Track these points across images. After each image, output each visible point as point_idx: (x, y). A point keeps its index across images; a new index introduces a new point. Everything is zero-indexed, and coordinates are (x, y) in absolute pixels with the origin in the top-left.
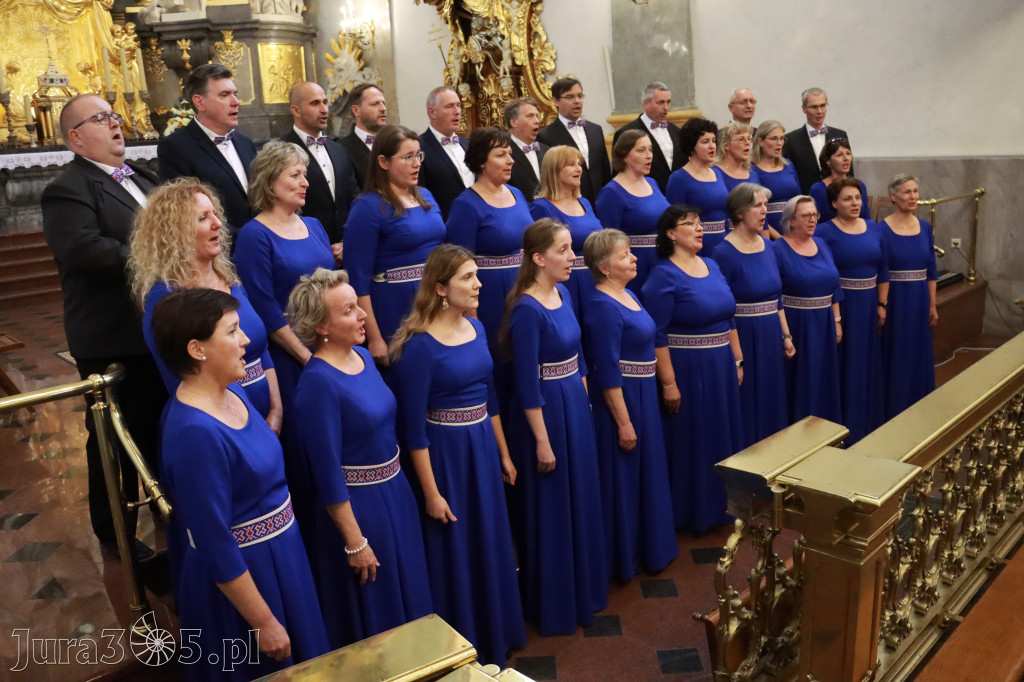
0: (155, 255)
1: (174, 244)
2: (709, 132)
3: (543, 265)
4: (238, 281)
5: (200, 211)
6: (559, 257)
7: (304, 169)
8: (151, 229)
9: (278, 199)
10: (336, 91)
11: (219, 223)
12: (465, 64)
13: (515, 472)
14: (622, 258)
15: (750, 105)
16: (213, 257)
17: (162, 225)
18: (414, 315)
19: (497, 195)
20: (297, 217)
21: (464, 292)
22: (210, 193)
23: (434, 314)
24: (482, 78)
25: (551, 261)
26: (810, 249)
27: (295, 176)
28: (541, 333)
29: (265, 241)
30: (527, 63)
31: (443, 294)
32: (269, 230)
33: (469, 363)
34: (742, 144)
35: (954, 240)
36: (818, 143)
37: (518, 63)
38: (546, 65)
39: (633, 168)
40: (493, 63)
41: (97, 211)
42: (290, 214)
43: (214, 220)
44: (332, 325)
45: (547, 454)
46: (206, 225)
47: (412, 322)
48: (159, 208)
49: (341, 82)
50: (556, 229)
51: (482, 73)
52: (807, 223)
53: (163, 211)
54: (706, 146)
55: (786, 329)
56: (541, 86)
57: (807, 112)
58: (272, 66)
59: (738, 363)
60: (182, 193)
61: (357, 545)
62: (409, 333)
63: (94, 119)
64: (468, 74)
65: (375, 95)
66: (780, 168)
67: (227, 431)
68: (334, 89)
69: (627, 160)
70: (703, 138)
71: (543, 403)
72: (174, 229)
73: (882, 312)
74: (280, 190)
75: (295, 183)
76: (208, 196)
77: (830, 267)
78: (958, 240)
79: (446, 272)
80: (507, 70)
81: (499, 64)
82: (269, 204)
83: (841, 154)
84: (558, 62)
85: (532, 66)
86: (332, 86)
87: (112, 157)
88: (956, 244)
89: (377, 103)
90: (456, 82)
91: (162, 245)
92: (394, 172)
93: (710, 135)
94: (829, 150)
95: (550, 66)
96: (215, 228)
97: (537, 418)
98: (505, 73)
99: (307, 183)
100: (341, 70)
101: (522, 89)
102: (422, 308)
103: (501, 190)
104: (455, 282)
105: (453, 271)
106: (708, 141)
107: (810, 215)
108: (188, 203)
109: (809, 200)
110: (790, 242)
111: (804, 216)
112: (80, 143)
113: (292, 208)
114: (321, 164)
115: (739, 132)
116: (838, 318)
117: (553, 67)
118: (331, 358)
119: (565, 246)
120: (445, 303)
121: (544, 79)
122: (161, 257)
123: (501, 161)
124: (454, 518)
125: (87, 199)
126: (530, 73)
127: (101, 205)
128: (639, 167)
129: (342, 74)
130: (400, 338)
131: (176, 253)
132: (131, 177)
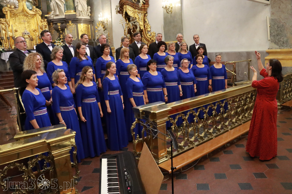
0: (28, 66)
1: (31, 64)
2: (164, 45)
3: (109, 71)
4: (45, 72)
5: (37, 59)
6: (112, 69)
7: (62, 51)
8: (28, 61)
9: (57, 57)
10: (98, 36)
11: (41, 61)
12: (129, 29)
13: (103, 115)
14: (134, 71)
15: (181, 38)
16: (40, 67)
17: (30, 60)
18: (80, 80)
19: (107, 58)
20: (61, 61)
21: (89, 75)
22: (40, 55)
23: (84, 80)
24: (133, 33)
25: (111, 70)
26: (187, 71)
27: (60, 53)
28: (109, 85)
29: (53, 66)
30: (143, 29)
31: (85, 76)
32: (54, 64)
33: (90, 90)
34: (172, 47)
35: (245, 73)
36: (197, 47)
37: (141, 29)
38: (148, 29)
39: (143, 52)
40: (135, 29)
41: (20, 59)
42: (59, 61)
43: (40, 61)
44: (59, 79)
45: (109, 110)
46: (38, 62)
47: (79, 81)
48: (29, 57)
49: (99, 34)
50: (112, 63)
51: (133, 31)
52: (185, 64)
53: (30, 58)
54: (162, 48)
55: (181, 90)
56: (147, 35)
57: (195, 40)
58: (82, 30)
59: (166, 96)
60: (34, 55)
61: (62, 122)
62: (79, 84)
63: (21, 42)
64: (129, 32)
65: (86, 37)
66: (186, 53)
67: (34, 95)
68: (97, 36)
69: (142, 51)
70: (162, 46)
71: (109, 99)
72: (32, 61)
73: (210, 87)
74: (57, 55)
75: (61, 54)
76: (40, 56)
77: (192, 75)
78: (246, 73)
79: (86, 71)
80: (139, 31)
81: (136, 29)
82: (55, 58)
83: (201, 50)
84: (151, 28)
85: (145, 29)
86: (97, 35)
87: (24, 49)
88: (245, 74)
89: (86, 39)
90: (126, 34)
91: (29, 64)
92: (80, 52)
93: (163, 46)
94: (199, 48)
95: (149, 30)
96: (40, 62)
97: (107, 102)
98: (138, 31)
99: (63, 54)
100: (99, 31)
101: (143, 35)
102: (81, 79)
103: (108, 57)
104: (88, 73)
105: (87, 71)
106: (163, 47)
107: (186, 63)
108: (35, 57)
109: (186, 60)
110: (182, 70)
111: (184, 63)
112: (18, 46)
113: (60, 59)
114: (71, 51)
115: (172, 44)
116: (195, 87)
117: (150, 30)
118: (59, 86)
119: (114, 67)
120: (86, 78)
121: (148, 33)
122: (29, 66)
123: (107, 51)
124: (86, 121)
125: (18, 57)
126: (144, 31)
127: (21, 58)
128: (144, 52)
129: (99, 32)
130: (77, 85)
131: (31, 66)
132: (28, 53)
